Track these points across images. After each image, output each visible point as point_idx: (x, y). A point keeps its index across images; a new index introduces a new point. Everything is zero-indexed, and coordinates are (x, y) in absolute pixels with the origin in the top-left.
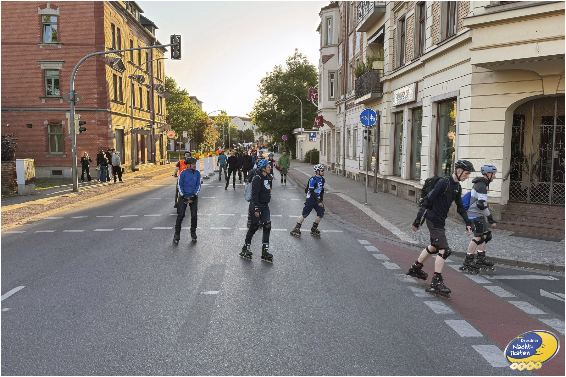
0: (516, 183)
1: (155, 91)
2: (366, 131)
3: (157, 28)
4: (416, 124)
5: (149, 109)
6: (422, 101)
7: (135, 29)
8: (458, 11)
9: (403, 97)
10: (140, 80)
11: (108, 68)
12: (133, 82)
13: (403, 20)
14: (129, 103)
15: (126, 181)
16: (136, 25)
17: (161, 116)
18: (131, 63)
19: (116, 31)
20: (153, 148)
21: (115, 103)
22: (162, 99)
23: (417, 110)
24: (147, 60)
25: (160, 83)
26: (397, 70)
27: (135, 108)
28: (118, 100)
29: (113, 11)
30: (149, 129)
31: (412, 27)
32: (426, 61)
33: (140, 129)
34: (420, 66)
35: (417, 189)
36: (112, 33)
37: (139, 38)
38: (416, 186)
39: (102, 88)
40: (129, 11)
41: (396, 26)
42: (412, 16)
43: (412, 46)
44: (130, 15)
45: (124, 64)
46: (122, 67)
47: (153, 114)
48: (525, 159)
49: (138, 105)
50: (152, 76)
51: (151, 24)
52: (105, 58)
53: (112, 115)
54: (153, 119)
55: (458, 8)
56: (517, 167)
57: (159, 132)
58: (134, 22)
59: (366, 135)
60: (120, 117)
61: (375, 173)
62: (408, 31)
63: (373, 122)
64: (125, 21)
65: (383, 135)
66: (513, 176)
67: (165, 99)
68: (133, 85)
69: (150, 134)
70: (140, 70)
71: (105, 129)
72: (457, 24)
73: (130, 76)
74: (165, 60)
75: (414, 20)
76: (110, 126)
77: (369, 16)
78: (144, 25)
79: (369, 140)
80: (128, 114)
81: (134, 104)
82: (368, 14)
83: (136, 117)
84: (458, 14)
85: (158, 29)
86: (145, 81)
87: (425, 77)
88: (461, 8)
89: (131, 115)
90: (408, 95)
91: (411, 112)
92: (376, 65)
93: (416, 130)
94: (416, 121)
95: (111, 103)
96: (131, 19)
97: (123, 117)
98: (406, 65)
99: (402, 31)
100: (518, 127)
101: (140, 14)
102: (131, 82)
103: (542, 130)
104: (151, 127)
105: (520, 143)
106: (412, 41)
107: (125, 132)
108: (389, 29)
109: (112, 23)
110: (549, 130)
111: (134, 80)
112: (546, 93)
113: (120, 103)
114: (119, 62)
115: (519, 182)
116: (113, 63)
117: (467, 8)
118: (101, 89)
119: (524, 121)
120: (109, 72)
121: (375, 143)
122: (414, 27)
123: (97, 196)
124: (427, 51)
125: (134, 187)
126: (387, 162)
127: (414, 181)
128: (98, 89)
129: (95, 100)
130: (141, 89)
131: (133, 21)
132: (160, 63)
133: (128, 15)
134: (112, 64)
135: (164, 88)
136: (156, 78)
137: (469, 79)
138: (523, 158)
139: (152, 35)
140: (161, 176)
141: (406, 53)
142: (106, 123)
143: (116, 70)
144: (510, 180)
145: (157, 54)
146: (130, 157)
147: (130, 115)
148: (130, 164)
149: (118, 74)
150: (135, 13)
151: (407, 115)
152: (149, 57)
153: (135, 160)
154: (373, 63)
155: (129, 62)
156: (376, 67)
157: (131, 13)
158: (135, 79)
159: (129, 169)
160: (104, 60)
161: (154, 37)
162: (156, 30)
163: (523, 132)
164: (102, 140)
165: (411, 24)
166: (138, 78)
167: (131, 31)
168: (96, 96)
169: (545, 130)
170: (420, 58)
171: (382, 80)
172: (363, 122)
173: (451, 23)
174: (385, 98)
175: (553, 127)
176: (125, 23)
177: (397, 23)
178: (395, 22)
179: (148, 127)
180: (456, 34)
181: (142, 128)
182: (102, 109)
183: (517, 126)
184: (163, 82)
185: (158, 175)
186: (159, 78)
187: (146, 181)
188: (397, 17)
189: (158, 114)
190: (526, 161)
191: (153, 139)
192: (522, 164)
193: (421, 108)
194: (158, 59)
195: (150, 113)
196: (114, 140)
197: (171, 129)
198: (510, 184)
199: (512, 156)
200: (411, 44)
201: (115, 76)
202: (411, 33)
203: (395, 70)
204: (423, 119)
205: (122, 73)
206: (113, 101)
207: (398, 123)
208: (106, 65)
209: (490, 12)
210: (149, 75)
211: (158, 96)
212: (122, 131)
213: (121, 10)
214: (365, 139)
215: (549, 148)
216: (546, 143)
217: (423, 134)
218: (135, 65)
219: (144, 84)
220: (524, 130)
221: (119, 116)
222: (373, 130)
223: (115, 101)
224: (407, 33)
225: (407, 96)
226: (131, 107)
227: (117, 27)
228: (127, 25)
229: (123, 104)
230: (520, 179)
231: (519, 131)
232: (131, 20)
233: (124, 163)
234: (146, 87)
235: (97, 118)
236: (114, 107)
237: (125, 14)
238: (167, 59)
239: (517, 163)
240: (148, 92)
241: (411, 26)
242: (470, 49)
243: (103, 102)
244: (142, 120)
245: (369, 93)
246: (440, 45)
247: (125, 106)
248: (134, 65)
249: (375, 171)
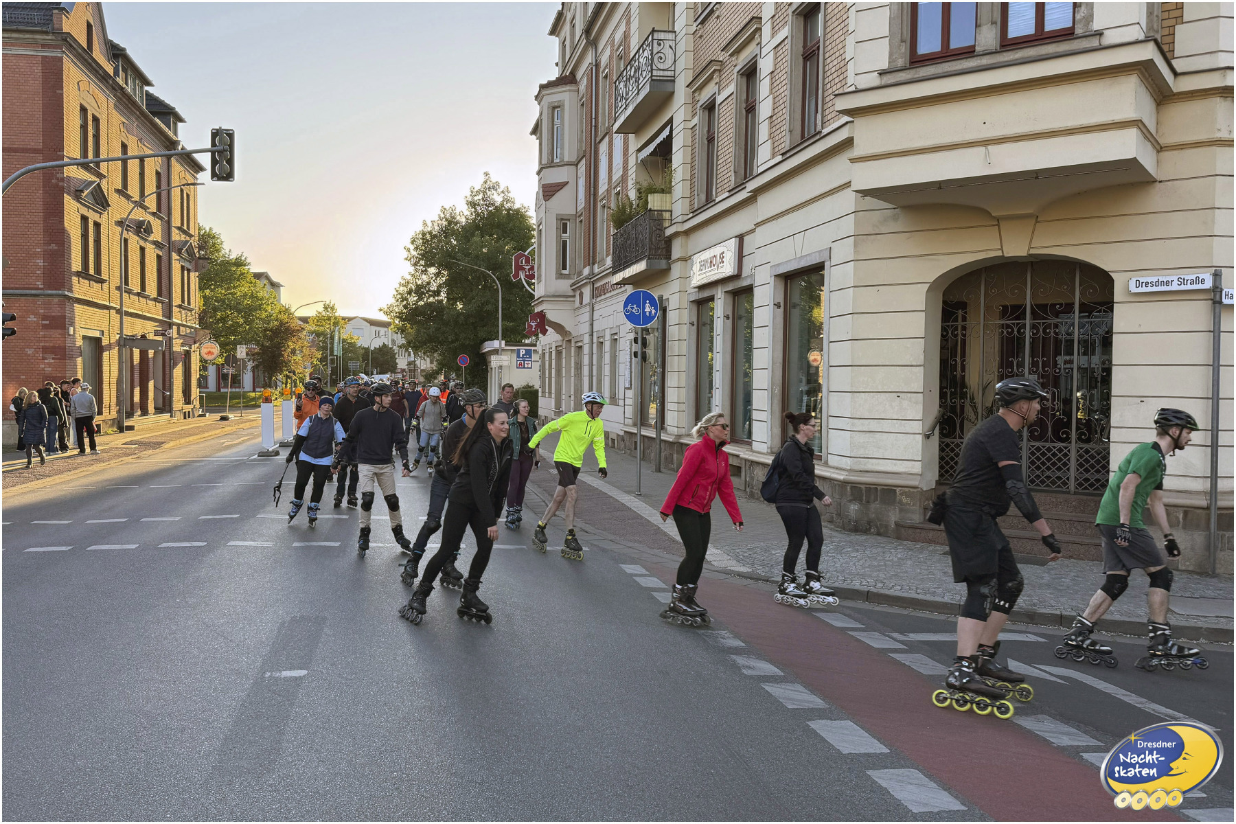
0: (953, 443)
1: (175, 256)
2: (636, 340)
3: (181, 120)
4: (743, 323)
5: (160, 294)
6: (752, 276)
7: (134, 119)
8: (824, 85)
9: (713, 268)
10: (142, 230)
11: (69, 203)
12: (125, 234)
13: (710, 107)
14: (116, 281)
15: (104, 451)
16: (135, 111)
17: (188, 310)
18: (122, 192)
19: (90, 122)
20: (167, 379)
21: (83, 278)
22: (191, 273)
23: (742, 294)
24: (158, 187)
25: (188, 238)
26: (699, 211)
27: (129, 292)
28: (92, 271)
29: (85, 79)
30: (160, 338)
31: (730, 122)
32: (759, 190)
33: (139, 337)
34: (746, 201)
35: (746, 460)
36: (82, 126)
37: (140, 140)
38: (744, 454)
39: (54, 245)
40: (120, 81)
41: (695, 121)
42: (730, 99)
43: (729, 160)
44: (122, 89)
45: (106, 194)
46: (101, 201)
47: (170, 305)
48: (968, 393)
49: (135, 285)
50: (169, 222)
51: (170, 111)
52: (63, 179)
53: (76, 305)
54: (170, 317)
55: (824, 79)
56: (953, 409)
57: (183, 345)
58: (132, 105)
59: (637, 347)
60: (95, 309)
61: (658, 430)
62: (721, 129)
63: (651, 318)
64: (112, 101)
65: (673, 348)
66: (946, 429)
67: (197, 274)
68: (126, 240)
69: (160, 348)
70: (142, 208)
71: (60, 336)
72: (823, 111)
73: (118, 222)
74: (198, 186)
75: (734, 106)
76: (71, 329)
77: (641, 99)
78: (155, 114)
79: (644, 358)
80: (112, 305)
81: (127, 283)
82: (637, 94)
83: (130, 310)
84: (824, 91)
85: (185, 122)
86: (152, 233)
87: (758, 225)
88: (831, 78)
89: (119, 307)
90: (723, 262)
91: (730, 300)
92: (655, 201)
93: (742, 333)
94: (740, 318)
95: (75, 279)
96: (124, 97)
97: (102, 311)
98: (718, 200)
99: (709, 131)
100: (952, 326)
101: (146, 88)
102: (121, 235)
103: (1003, 332)
104: (163, 335)
105: (958, 360)
106: (729, 151)
107: (103, 344)
108: (682, 126)
109: (81, 104)
110: (1016, 330)
111: (128, 230)
112: (1008, 253)
113: (94, 278)
114: (96, 191)
115: (958, 441)
116: (82, 191)
117: (841, 77)
118: (53, 247)
119: (966, 313)
120: (72, 211)
121: (656, 364)
122: (733, 120)
123: (37, 482)
124: (761, 169)
125: (120, 463)
126: (683, 407)
127: (737, 445)
128: (47, 247)
129: (37, 272)
130: (142, 249)
131: (129, 102)
132: (188, 195)
133: (117, 89)
134: (78, 193)
135: (196, 251)
136: (179, 228)
137: (848, 226)
138: (964, 390)
139: (171, 134)
140: (183, 441)
141: (717, 175)
142: (61, 323)
143: (89, 207)
144: (940, 438)
145: (182, 175)
146: (114, 400)
147: (117, 306)
148: (114, 414)
149: (93, 217)
150: (135, 86)
151: (720, 307)
152: (163, 179)
153: (127, 407)
154: (650, 197)
155: (118, 191)
156: (655, 204)
157: (124, 86)
158: (131, 227)
159: (112, 425)
160: (61, 184)
161: (174, 138)
162: (180, 125)
163: (964, 335)
164: (53, 361)
165: (728, 114)
166: (137, 227)
167: (124, 123)
168: (41, 263)
169: (1007, 332)
170: (747, 185)
171: (669, 232)
172: (631, 317)
173: (811, 110)
174: (676, 270)
175: (1025, 324)
176: (111, 105)
177: (698, 113)
178: (694, 112)
179: (156, 333)
180: (821, 132)
181: (143, 336)
182: (54, 292)
183: (950, 324)
184: (193, 236)
185: (177, 439)
186: (185, 228)
187: (150, 451)
188: (698, 101)
189: (180, 306)
190: (972, 399)
191: (168, 360)
192: (963, 403)
193: (749, 290)
194: (184, 185)
195: (162, 303)
196: (79, 360)
197: (210, 339)
198: (940, 445)
199: (941, 388)
200: (728, 156)
201: (84, 219)
202: (727, 133)
203: (696, 212)
204: (756, 312)
205: (100, 213)
206: (78, 274)
207: (704, 324)
208: (65, 195)
209: (889, 82)
210: (161, 220)
211: (183, 267)
212: (98, 340)
213: (103, 77)
214: (635, 357)
215: (1018, 369)
216: (1010, 359)
217: (756, 344)
218: (132, 197)
219: (150, 239)
220: (964, 332)
221: (92, 309)
222: (651, 339)
223: (84, 275)
224: (720, 135)
225: (722, 265)
226: (118, 288)
227: (93, 114)
228: (114, 111)
229: (102, 281)
230: (959, 434)
231: (956, 333)
232: (124, 100)
233: (100, 413)
234: (154, 247)
235: (42, 311)
236: (80, 288)
237: (112, 86)
238: (203, 184)
239: (953, 401)
240: (159, 257)
241: (727, 120)
242: (849, 160)
243: (57, 276)
244: (144, 319)
245: (642, 259)
246: (788, 155)
247: (105, 285)
248: (128, 197)
249: (658, 425)
